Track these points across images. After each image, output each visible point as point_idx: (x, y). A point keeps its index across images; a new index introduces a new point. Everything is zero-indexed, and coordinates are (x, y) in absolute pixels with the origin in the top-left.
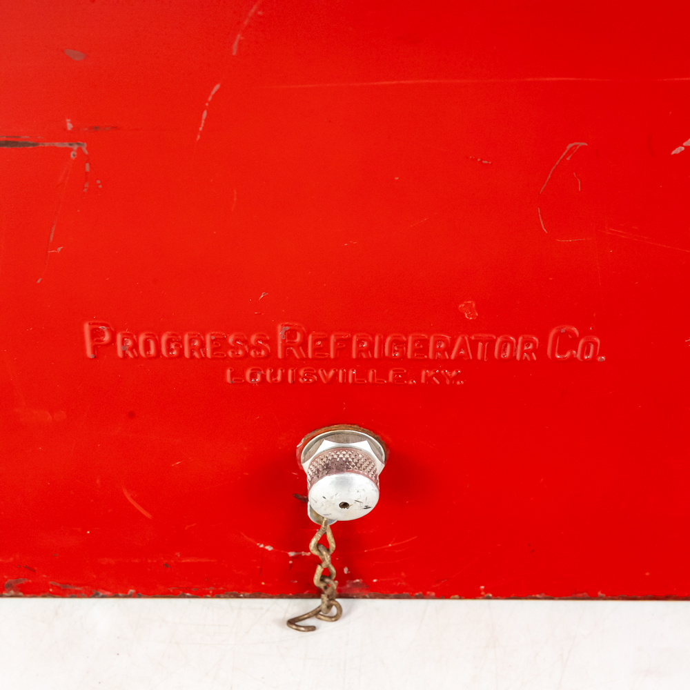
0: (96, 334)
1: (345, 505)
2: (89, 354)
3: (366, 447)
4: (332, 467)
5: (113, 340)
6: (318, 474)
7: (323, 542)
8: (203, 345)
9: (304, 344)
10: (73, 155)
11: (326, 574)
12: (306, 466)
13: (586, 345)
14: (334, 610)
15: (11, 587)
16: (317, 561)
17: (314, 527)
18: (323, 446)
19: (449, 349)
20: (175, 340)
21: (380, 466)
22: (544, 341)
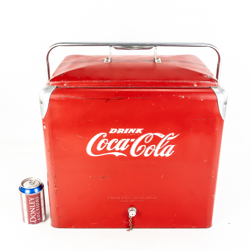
0: (109, 197)
1: (132, 214)
2: (108, 199)
3: (134, 209)
4: (131, 210)
5: (111, 197)
6: (130, 211)
7: (130, 220)
8: (119, 198)
9: (128, 198)
10: (108, 178)
11: (131, 224)
12: (129, 211)
13: (155, 197)
14: (131, 229)
15: (98, 227)
16: (130, 223)
17: (130, 219)
18: (131, 209)
19: (142, 198)
20: (116, 197)
21: (136, 211)
22: (151, 197)
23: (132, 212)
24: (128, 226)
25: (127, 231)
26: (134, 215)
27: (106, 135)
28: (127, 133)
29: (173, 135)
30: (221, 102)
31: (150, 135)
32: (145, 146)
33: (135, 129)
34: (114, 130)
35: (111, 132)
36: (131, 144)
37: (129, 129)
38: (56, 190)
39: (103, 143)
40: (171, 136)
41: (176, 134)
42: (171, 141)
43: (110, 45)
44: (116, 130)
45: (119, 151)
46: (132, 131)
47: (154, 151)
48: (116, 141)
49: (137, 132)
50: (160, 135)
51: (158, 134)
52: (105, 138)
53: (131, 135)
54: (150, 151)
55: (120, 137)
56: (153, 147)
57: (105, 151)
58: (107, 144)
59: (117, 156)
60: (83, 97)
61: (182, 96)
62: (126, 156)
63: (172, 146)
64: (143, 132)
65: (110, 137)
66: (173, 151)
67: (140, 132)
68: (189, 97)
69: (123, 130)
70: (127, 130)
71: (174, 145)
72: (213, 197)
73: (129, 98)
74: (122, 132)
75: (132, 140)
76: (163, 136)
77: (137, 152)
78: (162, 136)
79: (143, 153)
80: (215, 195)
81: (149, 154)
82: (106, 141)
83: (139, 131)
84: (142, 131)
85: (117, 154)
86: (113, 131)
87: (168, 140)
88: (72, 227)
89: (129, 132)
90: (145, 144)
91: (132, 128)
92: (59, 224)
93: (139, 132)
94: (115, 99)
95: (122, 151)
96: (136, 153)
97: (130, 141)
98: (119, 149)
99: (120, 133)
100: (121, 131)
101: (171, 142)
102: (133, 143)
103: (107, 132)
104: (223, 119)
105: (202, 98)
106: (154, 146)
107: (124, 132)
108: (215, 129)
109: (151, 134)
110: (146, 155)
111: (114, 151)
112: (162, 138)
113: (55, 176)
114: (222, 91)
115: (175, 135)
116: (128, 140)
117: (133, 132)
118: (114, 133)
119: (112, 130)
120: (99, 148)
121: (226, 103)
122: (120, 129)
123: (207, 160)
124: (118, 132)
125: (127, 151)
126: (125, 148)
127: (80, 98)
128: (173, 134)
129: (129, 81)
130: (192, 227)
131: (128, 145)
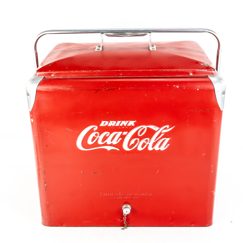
0: (102, 193)
1: (127, 212)
2: (101, 196)
3: (129, 206)
4: (125, 208)
5: (103, 194)
6: (124, 209)
7: (125, 218)
8: (112, 194)
9: (122, 194)
10: (100, 174)
11: (125, 222)
12: (123, 209)
13: (151, 194)
14: (126, 228)
15: (91, 225)
16: (124, 221)
17: (124, 216)
18: (125, 206)
19: (137, 195)
20: (109, 194)
21: (131, 209)
22: (146, 193)
23: (127, 210)
24: (122, 225)
25: (122, 230)
26: (128, 213)
27: (96, 128)
28: (119, 126)
29: (168, 128)
30: (218, 91)
31: (143, 127)
32: (138, 139)
33: (127, 122)
34: (105, 123)
35: (102, 124)
36: (123, 137)
37: (121, 121)
38: (46, 187)
39: (94, 136)
40: (166, 129)
41: (171, 126)
42: (166, 133)
43: (102, 32)
44: (107, 122)
45: (111, 145)
46: (124, 123)
47: (148, 144)
48: (108, 134)
49: (129, 125)
50: (154, 127)
51: (152, 127)
52: (96, 131)
53: (123, 127)
54: (144, 144)
55: (111, 130)
56: (147, 141)
57: (96, 144)
58: (98, 138)
59: (109, 150)
60: (72, 88)
61: (177, 86)
62: (118, 150)
63: (168, 140)
64: (136, 125)
65: (101, 130)
66: (168, 145)
67: (133, 125)
68: (184, 86)
69: (115, 122)
70: (119, 122)
71: (169, 137)
72: (213, 193)
73: (120, 89)
74: (113, 125)
75: (125, 133)
76: (158, 128)
77: (130, 145)
78: (156, 128)
79: (137, 147)
80: (215, 191)
81: (143, 148)
82: (96, 135)
83: (132, 123)
84: (135, 123)
85: (109, 148)
86: (103, 124)
87: (163, 133)
88: (64, 225)
89: (121, 125)
90: (138, 137)
91: (124, 120)
92: (50, 222)
93: (131, 125)
94: (105, 89)
95: (114, 145)
96: (130, 147)
97: (122, 134)
98: (111, 143)
99: (112, 126)
100: (112, 123)
101: (166, 135)
102: (125, 136)
103: (98, 125)
104: (222, 110)
105: (198, 88)
106: (148, 139)
107: (115, 124)
108: (213, 121)
109: (145, 127)
110: (140, 149)
111: (106, 144)
112: (156, 131)
113: (45, 172)
114: (220, 80)
115: (170, 128)
116: (120, 133)
117: (125, 125)
118: (105, 125)
119: (103, 122)
120: (90, 142)
121: (224, 93)
122: (111, 122)
123: (205, 154)
124: (110, 125)
125: (120, 145)
126: (117, 141)
127: (68, 89)
128: (168, 126)
129: (120, 70)
130: (191, 226)
131: (121, 139)
